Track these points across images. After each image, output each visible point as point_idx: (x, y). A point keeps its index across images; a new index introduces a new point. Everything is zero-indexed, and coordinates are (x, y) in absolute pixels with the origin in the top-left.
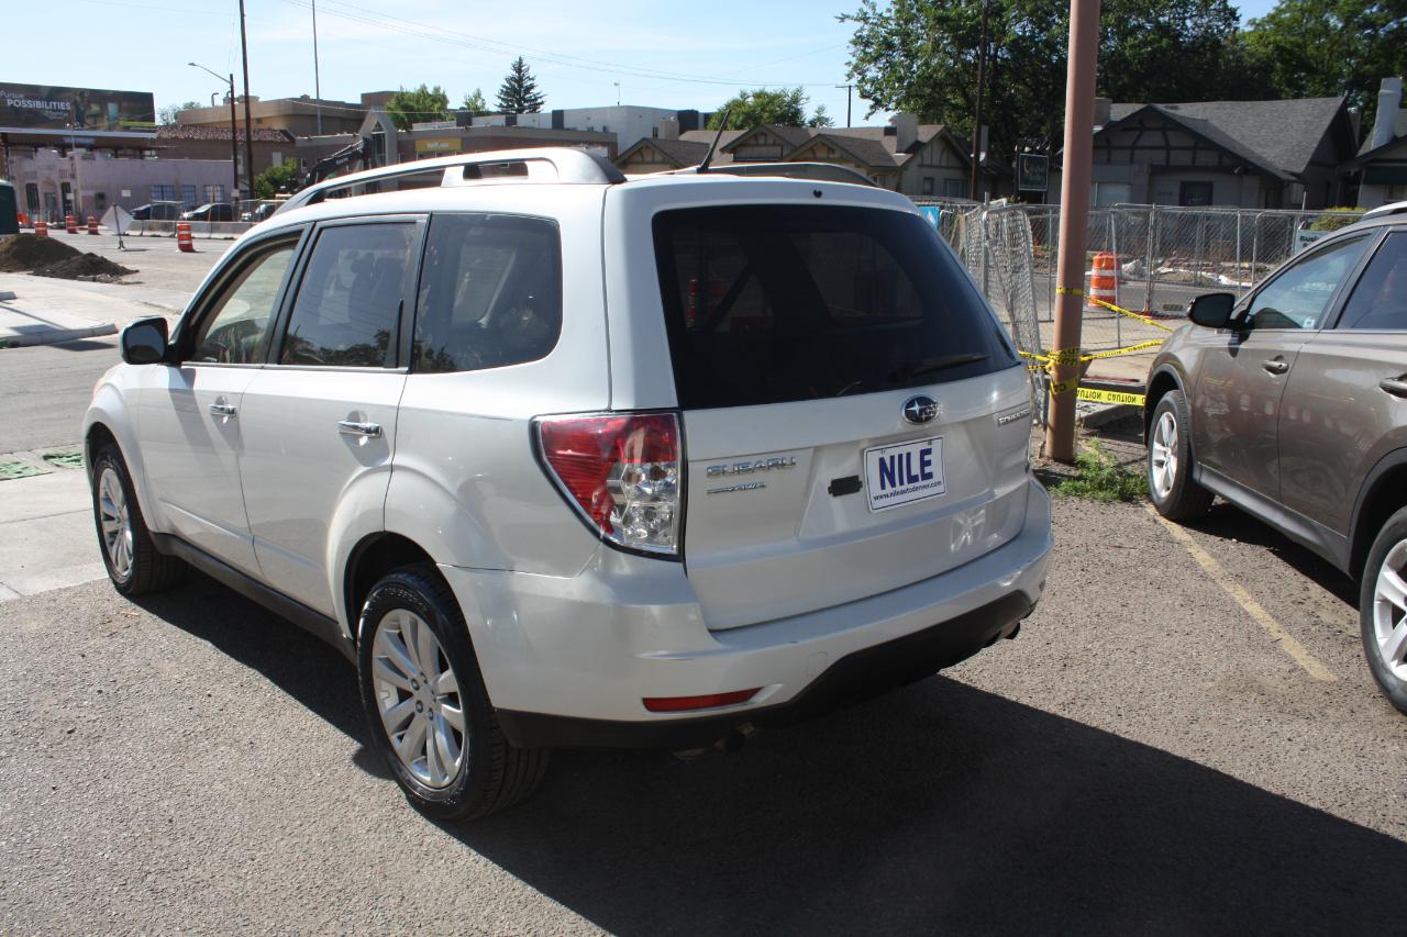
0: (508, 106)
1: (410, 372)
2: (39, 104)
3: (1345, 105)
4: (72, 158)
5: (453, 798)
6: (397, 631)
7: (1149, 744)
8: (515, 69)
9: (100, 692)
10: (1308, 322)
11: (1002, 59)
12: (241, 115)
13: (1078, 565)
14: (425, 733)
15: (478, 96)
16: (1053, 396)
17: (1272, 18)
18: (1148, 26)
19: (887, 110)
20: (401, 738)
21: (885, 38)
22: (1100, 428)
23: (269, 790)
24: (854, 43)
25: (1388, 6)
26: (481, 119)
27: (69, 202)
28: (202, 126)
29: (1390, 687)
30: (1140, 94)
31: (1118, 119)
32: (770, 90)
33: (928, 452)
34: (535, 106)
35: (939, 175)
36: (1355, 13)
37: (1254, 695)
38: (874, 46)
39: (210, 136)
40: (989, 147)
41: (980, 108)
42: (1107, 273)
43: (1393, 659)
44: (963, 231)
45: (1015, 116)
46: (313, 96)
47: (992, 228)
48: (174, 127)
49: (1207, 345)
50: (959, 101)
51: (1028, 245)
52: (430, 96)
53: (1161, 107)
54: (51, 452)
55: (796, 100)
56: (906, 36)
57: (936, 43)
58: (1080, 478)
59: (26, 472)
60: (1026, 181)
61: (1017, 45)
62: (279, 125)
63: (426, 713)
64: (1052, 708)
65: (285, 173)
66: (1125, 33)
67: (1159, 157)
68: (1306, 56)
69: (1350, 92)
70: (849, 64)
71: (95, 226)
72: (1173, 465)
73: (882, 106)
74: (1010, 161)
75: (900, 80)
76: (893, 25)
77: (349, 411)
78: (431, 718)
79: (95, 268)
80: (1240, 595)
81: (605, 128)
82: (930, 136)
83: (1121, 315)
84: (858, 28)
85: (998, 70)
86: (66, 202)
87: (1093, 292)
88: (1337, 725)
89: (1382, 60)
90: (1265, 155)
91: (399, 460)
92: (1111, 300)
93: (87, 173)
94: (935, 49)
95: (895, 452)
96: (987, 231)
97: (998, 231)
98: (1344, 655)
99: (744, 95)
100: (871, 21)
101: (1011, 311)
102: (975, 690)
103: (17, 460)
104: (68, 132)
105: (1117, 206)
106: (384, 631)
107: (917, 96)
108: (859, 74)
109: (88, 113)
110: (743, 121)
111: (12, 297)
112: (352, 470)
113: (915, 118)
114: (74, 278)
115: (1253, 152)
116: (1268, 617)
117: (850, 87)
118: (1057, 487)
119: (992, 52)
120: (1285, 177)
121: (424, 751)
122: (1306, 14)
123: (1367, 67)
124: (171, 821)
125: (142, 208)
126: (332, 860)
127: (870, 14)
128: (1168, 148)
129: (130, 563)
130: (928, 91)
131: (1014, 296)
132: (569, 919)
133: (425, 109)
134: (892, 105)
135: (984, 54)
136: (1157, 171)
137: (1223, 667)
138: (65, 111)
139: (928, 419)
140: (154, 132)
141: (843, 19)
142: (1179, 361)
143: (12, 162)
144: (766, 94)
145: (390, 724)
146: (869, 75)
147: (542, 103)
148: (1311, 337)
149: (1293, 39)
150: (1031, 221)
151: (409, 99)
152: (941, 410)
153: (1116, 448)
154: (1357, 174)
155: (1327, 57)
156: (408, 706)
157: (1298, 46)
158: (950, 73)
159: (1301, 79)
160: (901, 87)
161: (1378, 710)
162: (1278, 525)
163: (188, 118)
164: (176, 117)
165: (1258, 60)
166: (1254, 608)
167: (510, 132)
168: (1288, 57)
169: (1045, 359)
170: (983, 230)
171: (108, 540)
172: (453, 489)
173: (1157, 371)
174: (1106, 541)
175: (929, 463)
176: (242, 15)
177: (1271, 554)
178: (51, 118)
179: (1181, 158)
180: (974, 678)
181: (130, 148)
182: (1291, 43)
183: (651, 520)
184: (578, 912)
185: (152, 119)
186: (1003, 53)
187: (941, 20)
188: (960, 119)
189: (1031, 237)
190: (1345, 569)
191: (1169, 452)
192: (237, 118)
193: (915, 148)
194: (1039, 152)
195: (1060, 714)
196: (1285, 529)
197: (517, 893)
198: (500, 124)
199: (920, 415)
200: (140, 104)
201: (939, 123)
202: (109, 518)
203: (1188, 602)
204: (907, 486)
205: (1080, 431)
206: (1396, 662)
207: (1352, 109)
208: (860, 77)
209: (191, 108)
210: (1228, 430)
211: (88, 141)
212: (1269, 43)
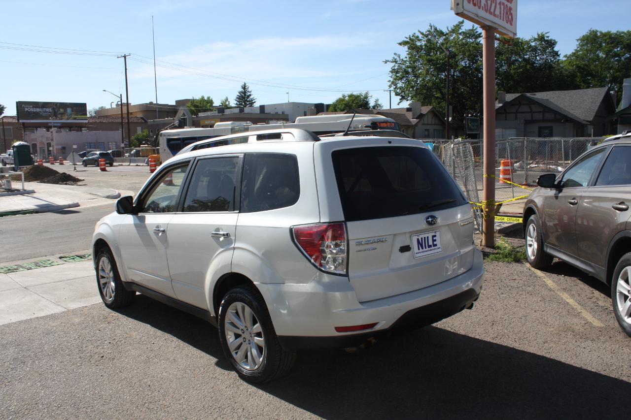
0: (240, 104)
1: (240, 212)
2: (38, 110)
3: (609, 90)
4: (52, 132)
5: (259, 373)
6: (235, 311)
7: (528, 351)
8: (242, 88)
9: (110, 343)
10: (585, 184)
11: (457, 76)
12: (125, 111)
13: (498, 287)
14: (247, 349)
15: (227, 100)
16: (485, 220)
17: (574, 54)
18: (520, 60)
19: (407, 100)
20: (236, 353)
21: (405, 69)
22: (506, 233)
23: (185, 375)
24: (392, 72)
25: (624, 48)
26: (228, 110)
27: (50, 151)
28: (107, 117)
29: (625, 327)
30: (519, 89)
31: (509, 101)
32: (355, 93)
33: (435, 236)
34: (252, 103)
35: (431, 128)
36: (610, 51)
37: (570, 332)
38: (401, 73)
39: (110, 121)
40: (453, 114)
41: (448, 97)
42: (507, 168)
43: (626, 316)
44: (443, 152)
45: (464, 101)
46: (155, 102)
47: (456, 150)
48: (94, 117)
49: (546, 195)
50: (439, 95)
51: (471, 158)
52: (205, 100)
53: (528, 95)
54: (62, 255)
55: (366, 97)
56: (414, 68)
57: (428, 71)
58: (497, 254)
59: (53, 264)
60: (470, 129)
61: (463, 70)
62: (140, 115)
63: (247, 342)
64: (488, 339)
65: (143, 136)
66: (510, 63)
67: (528, 116)
68: (591, 70)
69: (611, 84)
70: (389, 81)
71: (62, 161)
72: (535, 245)
73: (405, 99)
74: (462, 120)
75: (413, 87)
76: (408, 64)
77: (215, 228)
78: (250, 344)
79: (66, 179)
80: (565, 297)
81: (283, 112)
82: (427, 111)
83: (514, 186)
84: (393, 65)
85: (455, 81)
86: (49, 151)
87: (501, 176)
88: (604, 342)
89: (624, 70)
90: (575, 114)
91: (237, 245)
92: (509, 179)
93: (58, 138)
94: (427, 73)
95: (423, 236)
96: (454, 152)
97: (458, 152)
98: (608, 317)
99: (344, 96)
100: (398, 62)
101: (466, 186)
102: (457, 334)
103: (48, 259)
104: (51, 121)
105: (510, 138)
106: (230, 311)
107: (420, 94)
108: (394, 85)
109: (59, 112)
110: (344, 108)
111: (33, 192)
112: (217, 251)
113: (419, 104)
114: (57, 183)
115: (569, 113)
116: (577, 304)
117: (390, 91)
118: (488, 257)
119: (452, 73)
120: (584, 122)
121: (246, 357)
122: (589, 52)
123: (618, 73)
124: (149, 386)
125: (81, 153)
126: (214, 398)
127: (398, 59)
128: (532, 112)
129: (113, 295)
130: (425, 92)
131: (466, 180)
132: (308, 414)
133: (204, 107)
134: (409, 98)
135: (449, 75)
136: (527, 122)
137: (557, 323)
138: (49, 112)
139: (435, 223)
140: (87, 120)
141: (386, 62)
142: (536, 203)
143: (26, 135)
144: (354, 95)
145: (232, 348)
146: (399, 85)
147: (255, 102)
148: (586, 189)
149: (584, 63)
150: (472, 147)
151: (197, 102)
152: (439, 221)
153: (513, 241)
154: (616, 120)
155: (600, 70)
156: (240, 340)
157: (587, 65)
158: (434, 84)
159: (589, 80)
160: (413, 90)
161: (621, 337)
162: (578, 266)
163: (101, 113)
164: (95, 113)
165: (569, 72)
166: (571, 301)
167: (242, 116)
168: (582, 71)
169: (481, 205)
170: (452, 152)
171: (102, 286)
172: (260, 254)
173: (527, 207)
174: (509, 278)
175: (435, 240)
176: (126, 69)
177: (578, 280)
178: (43, 115)
179: (538, 116)
180: (457, 330)
181: (76, 127)
182: (584, 65)
183: (335, 262)
184: (311, 412)
185: (86, 114)
186: (457, 74)
187: (429, 61)
188: (439, 103)
189: (472, 154)
190: (605, 281)
191: (534, 240)
192: (123, 112)
193: (420, 117)
194: (475, 116)
195: (491, 341)
196: (580, 268)
197: (287, 406)
198: (237, 112)
199: (431, 222)
200: (80, 108)
201: (430, 105)
202: (103, 277)
203: (543, 299)
204: (427, 249)
205: (497, 235)
206: (627, 317)
207: (612, 92)
208: (395, 87)
209: (102, 109)
210: (560, 230)
211: (59, 125)
212: (574, 65)
